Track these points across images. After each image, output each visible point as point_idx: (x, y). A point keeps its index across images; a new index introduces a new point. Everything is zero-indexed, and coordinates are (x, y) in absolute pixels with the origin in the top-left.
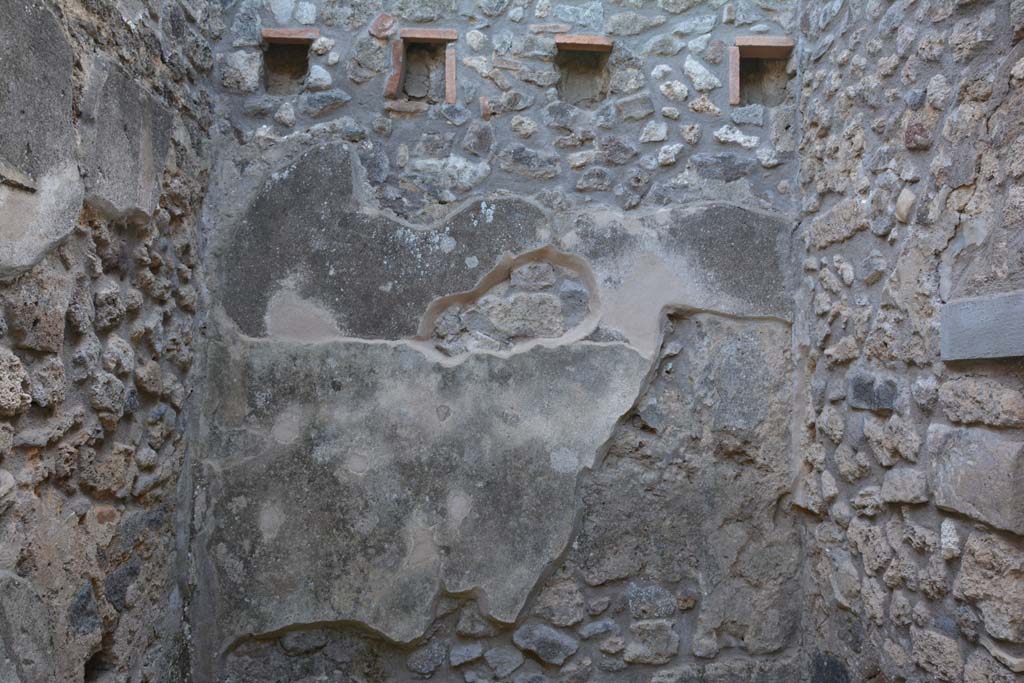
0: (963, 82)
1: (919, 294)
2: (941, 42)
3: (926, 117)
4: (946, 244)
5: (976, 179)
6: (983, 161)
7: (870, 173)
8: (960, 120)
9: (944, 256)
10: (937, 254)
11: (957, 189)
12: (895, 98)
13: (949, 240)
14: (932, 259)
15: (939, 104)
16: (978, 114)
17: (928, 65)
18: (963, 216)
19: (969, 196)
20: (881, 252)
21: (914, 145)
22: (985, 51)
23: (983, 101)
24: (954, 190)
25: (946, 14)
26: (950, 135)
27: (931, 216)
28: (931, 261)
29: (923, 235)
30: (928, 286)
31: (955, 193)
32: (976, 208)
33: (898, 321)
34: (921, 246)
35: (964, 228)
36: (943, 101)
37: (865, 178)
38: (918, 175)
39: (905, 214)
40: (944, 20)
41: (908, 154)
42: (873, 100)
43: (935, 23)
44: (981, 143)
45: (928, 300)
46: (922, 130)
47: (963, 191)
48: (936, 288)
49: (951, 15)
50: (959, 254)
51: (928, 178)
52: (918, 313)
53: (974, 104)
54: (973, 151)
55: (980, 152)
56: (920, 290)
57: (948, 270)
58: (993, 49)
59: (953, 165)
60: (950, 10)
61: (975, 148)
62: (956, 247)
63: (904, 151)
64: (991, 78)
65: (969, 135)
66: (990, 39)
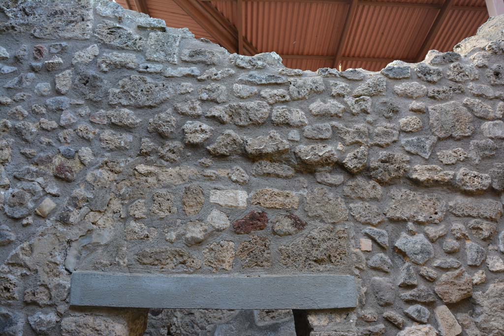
0: (106, 159)
1: (51, 262)
2: (94, 133)
3: (75, 165)
4: (78, 238)
5: (106, 210)
6: (111, 202)
7: (11, 177)
8: (101, 177)
9: (74, 244)
10: (69, 242)
11: (93, 211)
12: (49, 144)
13: (80, 236)
14: (65, 244)
15: (86, 162)
16: (111, 178)
17: (81, 140)
18: (95, 226)
19: (100, 217)
20: (10, 228)
21: (64, 177)
22: (122, 151)
23: (116, 173)
24: (92, 211)
25: (102, 122)
26: (94, 182)
27: (71, 220)
28: (64, 245)
29: (60, 228)
30: (59, 259)
31: (92, 213)
32: (104, 225)
33: (23, 276)
34: (58, 235)
35: (94, 233)
36: (89, 162)
37: (7, 179)
38: (60, 193)
39: (47, 213)
40: (98, 124)
41: (53, 179)
42: (29, 138)
43: (92, 122)
44: (112, 193)
45: (58, 267)
46: (72, 171)
47: (97, 214)
48: (63, 260)
49: (105, 125)
50: (85, 245)
51: (68, 198)
52: (47, 273)
53: (110, 172)
54: (108, 196)
55: (111, 198)
56: (53, 260)
57: (75, 252)
58: (127, 153)
59: (94, 198)
60: (105, 122)
61: (109, 194)
62: (85, 242)
63: (51, 176)
64: (122, 165)
65: (107, 187)
66: (128, 148)
